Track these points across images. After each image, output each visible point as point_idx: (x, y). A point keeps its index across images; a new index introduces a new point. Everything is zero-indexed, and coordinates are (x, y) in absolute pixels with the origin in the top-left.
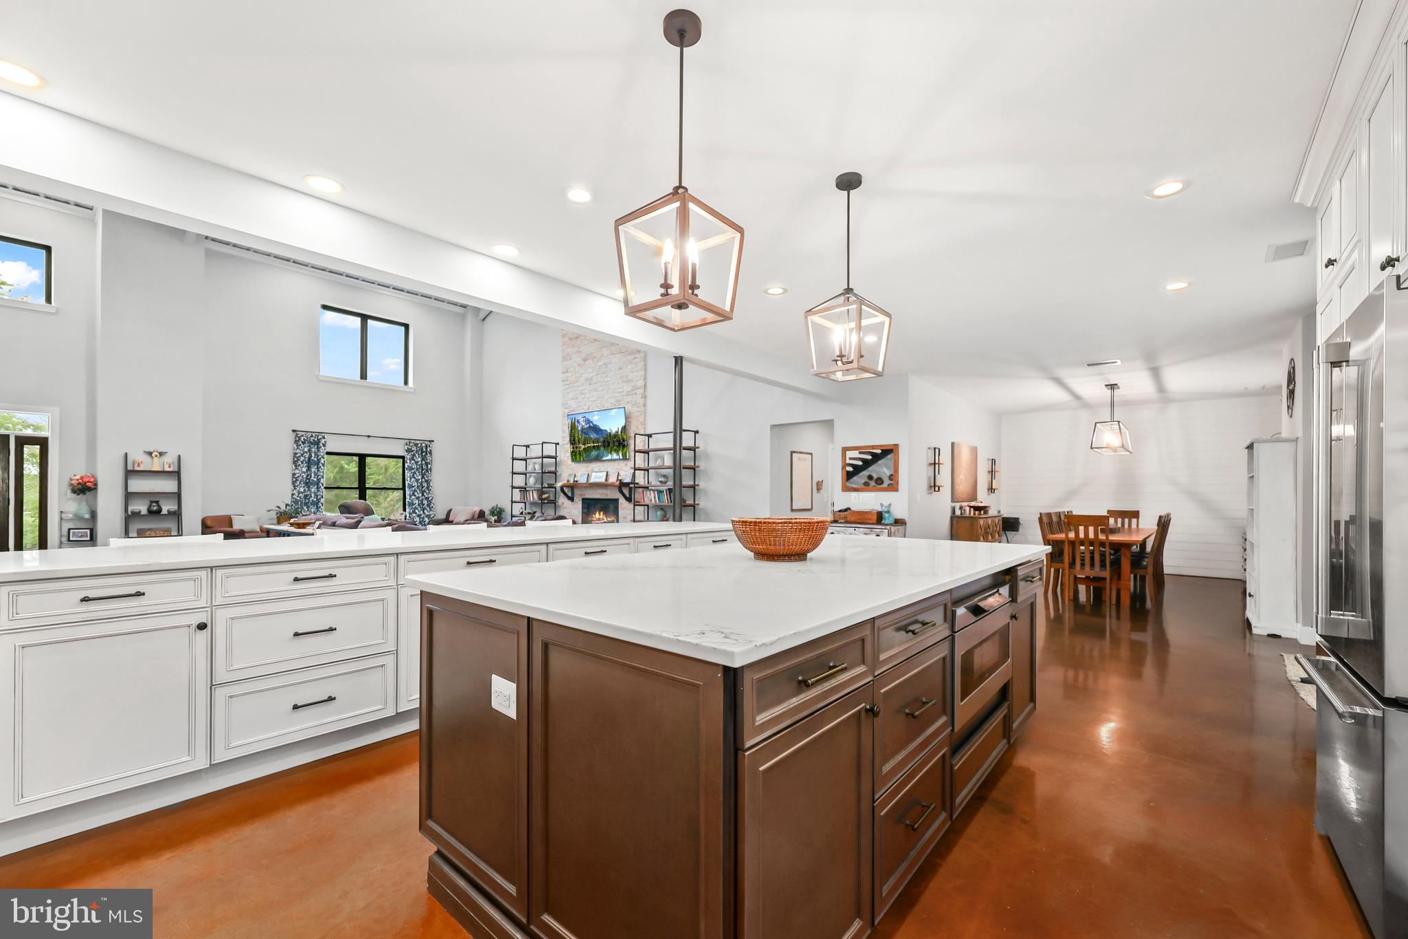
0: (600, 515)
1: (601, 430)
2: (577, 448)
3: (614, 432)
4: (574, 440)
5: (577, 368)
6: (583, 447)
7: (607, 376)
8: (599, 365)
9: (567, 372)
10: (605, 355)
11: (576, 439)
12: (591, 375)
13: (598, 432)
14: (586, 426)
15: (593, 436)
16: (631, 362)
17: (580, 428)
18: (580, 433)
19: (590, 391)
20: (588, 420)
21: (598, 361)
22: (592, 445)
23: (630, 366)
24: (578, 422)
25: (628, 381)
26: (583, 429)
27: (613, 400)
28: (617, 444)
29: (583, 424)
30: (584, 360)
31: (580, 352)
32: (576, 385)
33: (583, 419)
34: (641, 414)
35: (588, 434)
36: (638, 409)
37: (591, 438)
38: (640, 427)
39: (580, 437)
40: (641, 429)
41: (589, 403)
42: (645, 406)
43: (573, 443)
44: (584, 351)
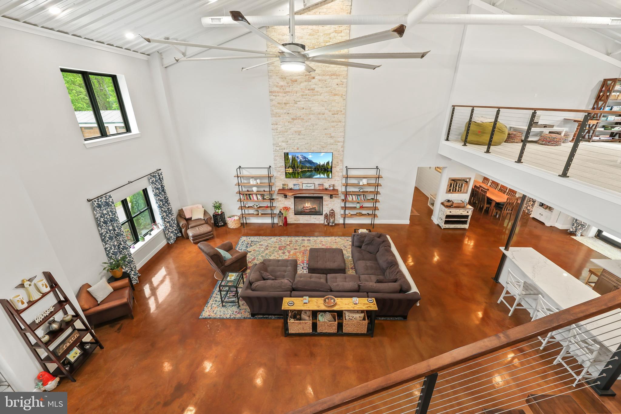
1: (313, 163)
2: (296, 170)
3: (322, 164)
4: (294, 166)
5: (287, 124)
6: (301, 170)
7: (314, 132)
8: (307, 124)
9: (277, 124)
10: (312, 119)
11: (296, 166)
12: (300, 129)
13: (311, 163)
14: (303, 160)
15: (308, 165)
16: (333, 127)
17: (298, 161)
18: (299, 163)
19: (299, 139)
20: (305, 157)
21: (306, 122)
22: (307, 169)
23: (333, 129)
24: (298, 157)
25: (331, 137)
26: (300, 162)
27: (319, 146)
28: (324, 170)
29: (301, 159)
30: (293, 119)
31: (289, 114)
32: (286, 134)
33: (300, 156)
34: (341, 156)
35: (304, 164)
36: (338, 153)
37: (307, 166)
38: (340, 162)
39: (299, 165)
40: (341, 163)
41: (298, 146)
42: (343, 152)
43: (293, 167)
44: (292, 114)
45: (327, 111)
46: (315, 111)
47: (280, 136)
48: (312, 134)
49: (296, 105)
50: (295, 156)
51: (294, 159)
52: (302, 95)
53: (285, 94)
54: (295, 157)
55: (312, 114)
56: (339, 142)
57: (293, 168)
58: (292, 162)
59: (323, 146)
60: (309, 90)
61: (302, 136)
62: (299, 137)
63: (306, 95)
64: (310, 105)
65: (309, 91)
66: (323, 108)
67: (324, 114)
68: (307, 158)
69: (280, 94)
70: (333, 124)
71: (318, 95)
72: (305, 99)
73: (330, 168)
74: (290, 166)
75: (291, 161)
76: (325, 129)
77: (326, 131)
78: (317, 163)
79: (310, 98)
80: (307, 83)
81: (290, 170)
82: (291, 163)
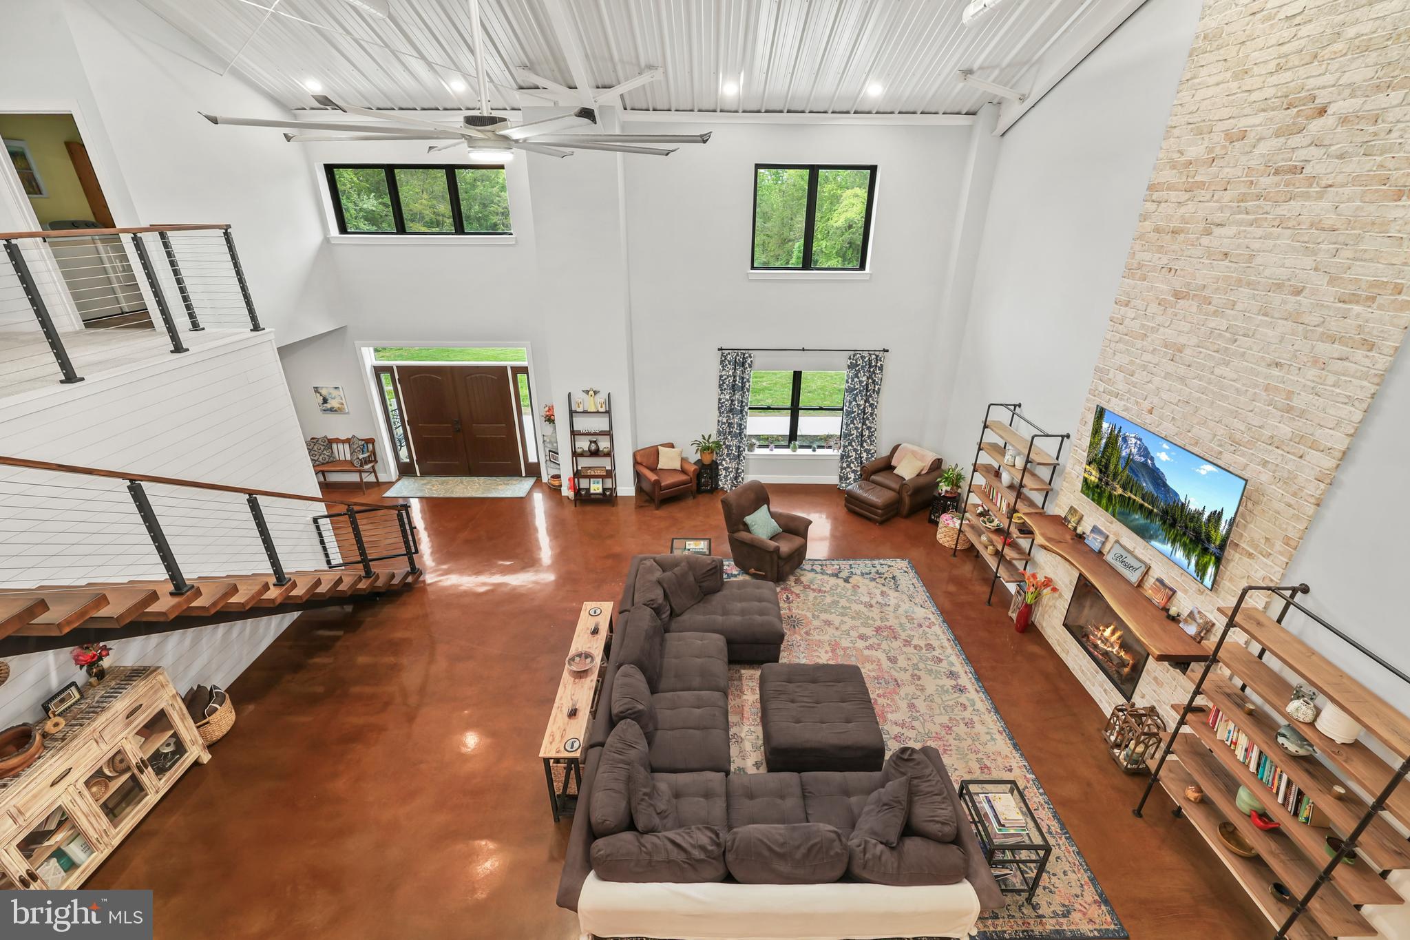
0: (1113, 633)
1: (1165, 485)
2: (1107, 484)
3: (1192, 507)
4: (1107, 467)
5: (1153, 308)
6: (1120, 491)
7: (1227, 364)
8: (1212, 325)
9: (1127, 305)
10: (1239, 306)
11: (1112, 467)
12: (1182, 340)
13: (1158, 484)
14: (1137, 458)
15: (1147, 485)
17: (1124, 454)
18: (1124, 464)
19: (1168, 375)
20: (1146, 449)
21: (1215, 314)
22: (1139, 500)
23: (1312, 373)
24: (1125, 439)
25: (1289, 409)
26: (1129, 460)
27: (1221, 431)
28: (1191, 534)
29: (1133, 450)
30: (1178, 295)
31: (1173, 271)
32: (1139, 343)
33: (1134, 441)
34: (1298, 518)
35: (1137, 476)
36: (1292, 501)
37: (1143, 487)
38: (1279, 545)
39: (1120, 470)
40: (1281, 553)
41: (1156, 400)
42: (1318, 505)
43: (1103, 470)
44: (1182, 273)
45: (1320, 281)
46: (1267, 273)
47: (1121, 346)
48: (1217, 371)
49: (1205, 241)
50: (1119, 431)
51: (1112, 441)
52: (1243, 198)
53: (1187, 196)
54: (1117, 436)
55: (1249, 284)
56: (1314, 446)
57: (1101, 471)
58: (1105, 448)
59: (1238, 436)
60: (1277, 173)
61: (1182, 370)
62: (1170, 367)
63: (1258, 197)
64: (1256, 245)
65: (1278, 178)
66: (1308, 262)
67: (1298, 292)
68: (1152, 459)
69: (1173, 196)
70: (1324, 349)
71: (1306, 196)
72: (1247, 213)
73: (1218, 543)
74: (1095, 460)
75: (1104, 441)
76: (1277, 364)
77: (1275, 372)
78: (1177, 495)
79: (1268, 208)
80: (1282, 140)
81: (1091, 474)
82: (1102, 450)
